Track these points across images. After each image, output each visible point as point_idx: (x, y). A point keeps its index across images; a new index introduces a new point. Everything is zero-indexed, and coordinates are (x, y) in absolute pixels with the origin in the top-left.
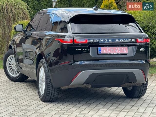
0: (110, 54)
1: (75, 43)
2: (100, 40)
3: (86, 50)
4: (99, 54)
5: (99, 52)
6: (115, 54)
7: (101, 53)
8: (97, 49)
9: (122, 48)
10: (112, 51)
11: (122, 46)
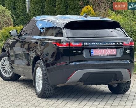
0: (101, 56)
1: (71, 46)
2: (93, 43)
3: (80, 52)
4: (92, 55)
5: (92, 54)
6: (105, 55)
7: (94, 54)
8: (90, 51)
9: (111, 50)
10: (103, 52)
11: (111, 48)
